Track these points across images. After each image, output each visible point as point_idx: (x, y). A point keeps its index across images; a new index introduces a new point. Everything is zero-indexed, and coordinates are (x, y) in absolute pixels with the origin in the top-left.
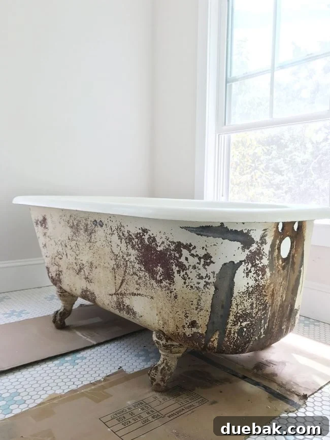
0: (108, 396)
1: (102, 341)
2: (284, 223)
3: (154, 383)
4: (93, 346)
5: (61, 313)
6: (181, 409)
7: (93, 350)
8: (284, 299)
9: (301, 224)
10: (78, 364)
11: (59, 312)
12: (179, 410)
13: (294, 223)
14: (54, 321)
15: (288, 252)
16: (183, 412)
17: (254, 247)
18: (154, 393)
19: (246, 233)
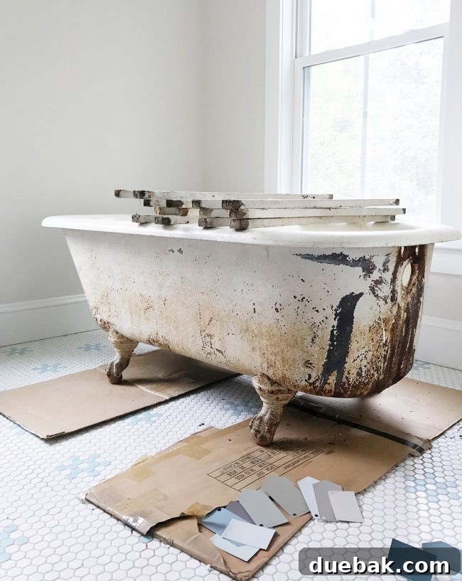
0: (207, 452)
1: (176, 395)
2: (405, 247)
3: (258, 436)
4: (166, 402)
5: (117, 364)
6: (295, 460)
7: (167, 406)
8: (403, 334)
9: (422, 247)
10: (155, 422)
11: (115, 364)
12: (293, 461)
13: (415, 247)
14: (109, 375)
15: (409, 279)
16: (300, 463)
17: (376, 275)
18: (259, 447)
19: (368, 260)
